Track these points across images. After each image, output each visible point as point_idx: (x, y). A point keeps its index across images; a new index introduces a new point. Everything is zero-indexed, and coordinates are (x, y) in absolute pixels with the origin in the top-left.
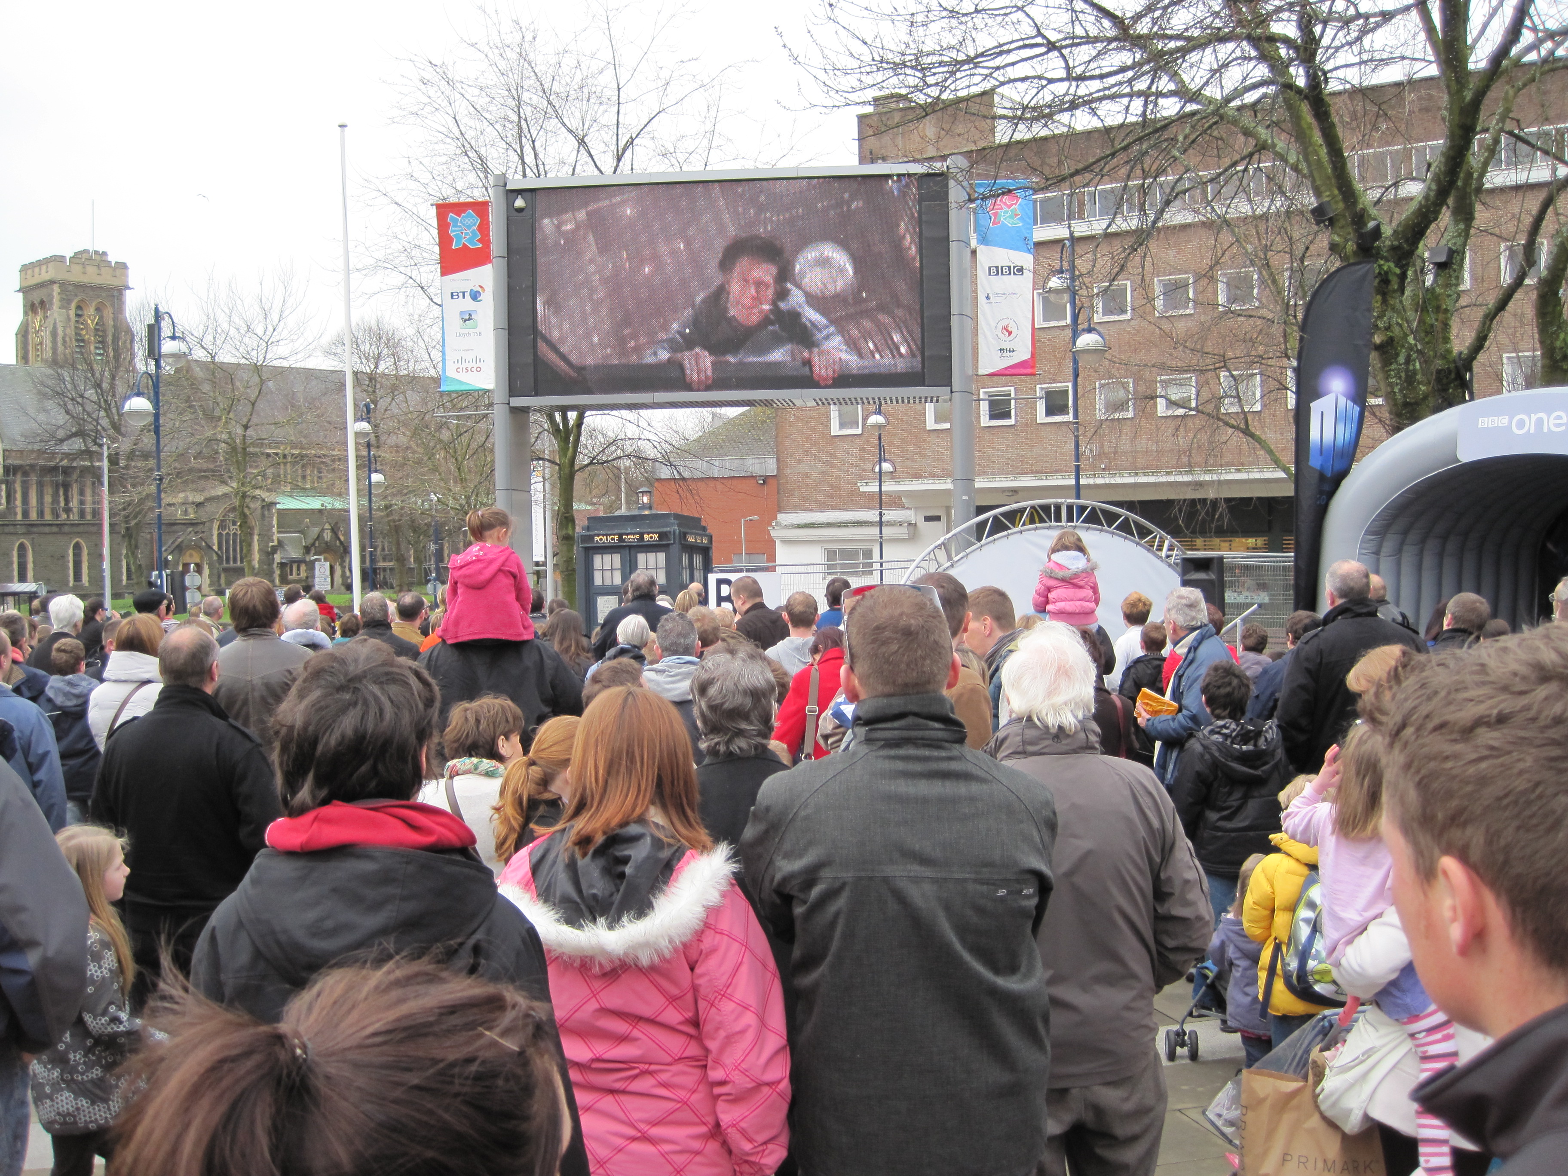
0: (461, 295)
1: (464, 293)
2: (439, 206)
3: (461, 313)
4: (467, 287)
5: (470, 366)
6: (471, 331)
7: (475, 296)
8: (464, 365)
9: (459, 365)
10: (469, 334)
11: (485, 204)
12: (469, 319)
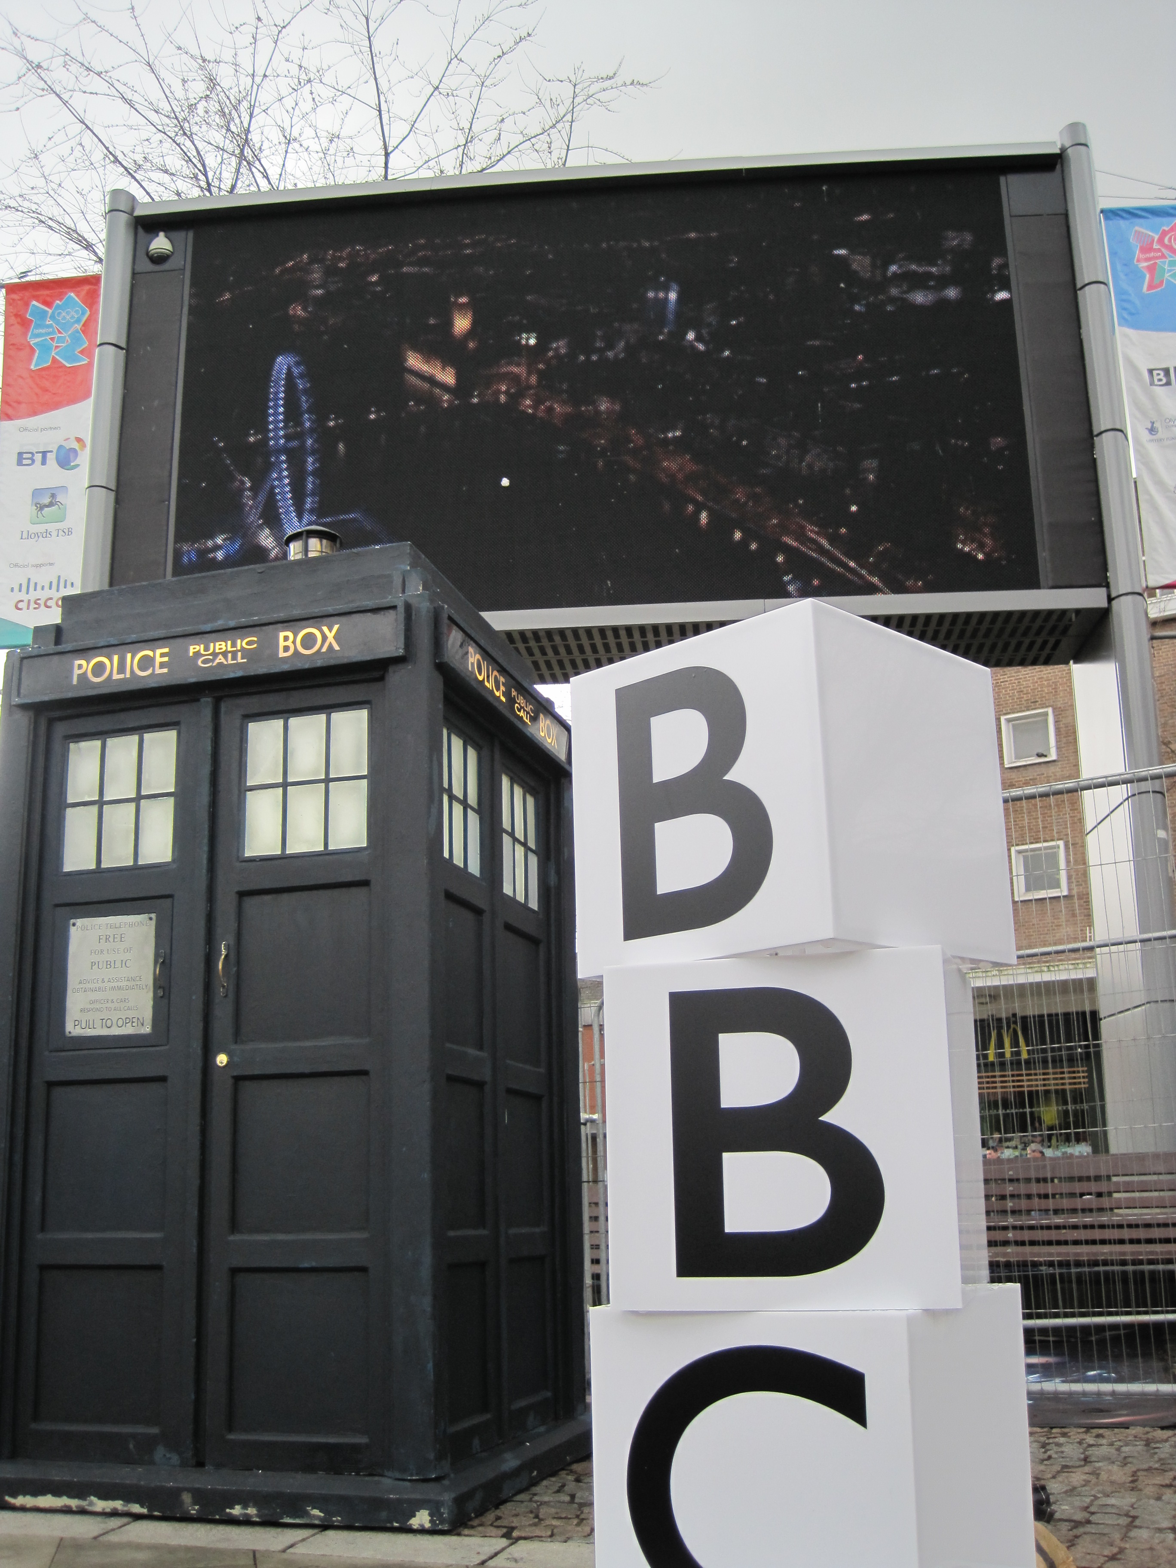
0: (38, 457)
1: (44, 454)
2: (11, 289)
3: (37, 493)
4: (51, 441)
5: (43, 595)
6: (51, 527)
7: (66, 459)
8: (33, 595)
9: (23, 596)
10: (47, 534)
11: (92, 281)
12: (51, 505)
